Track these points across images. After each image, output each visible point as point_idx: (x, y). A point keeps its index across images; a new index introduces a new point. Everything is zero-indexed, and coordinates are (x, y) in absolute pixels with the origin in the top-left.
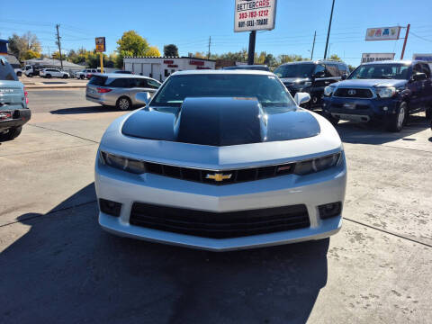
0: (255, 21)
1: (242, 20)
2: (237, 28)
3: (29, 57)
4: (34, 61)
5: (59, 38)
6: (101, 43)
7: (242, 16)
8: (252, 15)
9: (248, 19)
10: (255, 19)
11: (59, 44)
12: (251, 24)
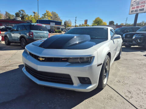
0: (138, 10)
1: (133, 10)
2: (130, 13)
3: (68, 27)
4: (69, 27)
5: (76, 21)
6: (86, 21)
7: (133, 8)
8: (137, 7)
9: (135, 9)
10: (138, 9)
11: (75, 22)
12: (136, 11)
